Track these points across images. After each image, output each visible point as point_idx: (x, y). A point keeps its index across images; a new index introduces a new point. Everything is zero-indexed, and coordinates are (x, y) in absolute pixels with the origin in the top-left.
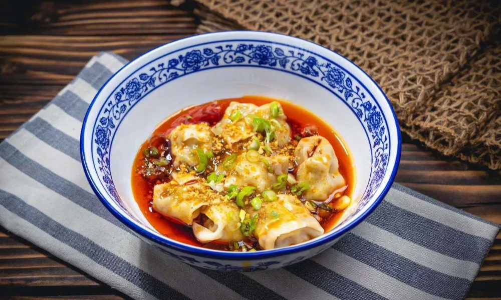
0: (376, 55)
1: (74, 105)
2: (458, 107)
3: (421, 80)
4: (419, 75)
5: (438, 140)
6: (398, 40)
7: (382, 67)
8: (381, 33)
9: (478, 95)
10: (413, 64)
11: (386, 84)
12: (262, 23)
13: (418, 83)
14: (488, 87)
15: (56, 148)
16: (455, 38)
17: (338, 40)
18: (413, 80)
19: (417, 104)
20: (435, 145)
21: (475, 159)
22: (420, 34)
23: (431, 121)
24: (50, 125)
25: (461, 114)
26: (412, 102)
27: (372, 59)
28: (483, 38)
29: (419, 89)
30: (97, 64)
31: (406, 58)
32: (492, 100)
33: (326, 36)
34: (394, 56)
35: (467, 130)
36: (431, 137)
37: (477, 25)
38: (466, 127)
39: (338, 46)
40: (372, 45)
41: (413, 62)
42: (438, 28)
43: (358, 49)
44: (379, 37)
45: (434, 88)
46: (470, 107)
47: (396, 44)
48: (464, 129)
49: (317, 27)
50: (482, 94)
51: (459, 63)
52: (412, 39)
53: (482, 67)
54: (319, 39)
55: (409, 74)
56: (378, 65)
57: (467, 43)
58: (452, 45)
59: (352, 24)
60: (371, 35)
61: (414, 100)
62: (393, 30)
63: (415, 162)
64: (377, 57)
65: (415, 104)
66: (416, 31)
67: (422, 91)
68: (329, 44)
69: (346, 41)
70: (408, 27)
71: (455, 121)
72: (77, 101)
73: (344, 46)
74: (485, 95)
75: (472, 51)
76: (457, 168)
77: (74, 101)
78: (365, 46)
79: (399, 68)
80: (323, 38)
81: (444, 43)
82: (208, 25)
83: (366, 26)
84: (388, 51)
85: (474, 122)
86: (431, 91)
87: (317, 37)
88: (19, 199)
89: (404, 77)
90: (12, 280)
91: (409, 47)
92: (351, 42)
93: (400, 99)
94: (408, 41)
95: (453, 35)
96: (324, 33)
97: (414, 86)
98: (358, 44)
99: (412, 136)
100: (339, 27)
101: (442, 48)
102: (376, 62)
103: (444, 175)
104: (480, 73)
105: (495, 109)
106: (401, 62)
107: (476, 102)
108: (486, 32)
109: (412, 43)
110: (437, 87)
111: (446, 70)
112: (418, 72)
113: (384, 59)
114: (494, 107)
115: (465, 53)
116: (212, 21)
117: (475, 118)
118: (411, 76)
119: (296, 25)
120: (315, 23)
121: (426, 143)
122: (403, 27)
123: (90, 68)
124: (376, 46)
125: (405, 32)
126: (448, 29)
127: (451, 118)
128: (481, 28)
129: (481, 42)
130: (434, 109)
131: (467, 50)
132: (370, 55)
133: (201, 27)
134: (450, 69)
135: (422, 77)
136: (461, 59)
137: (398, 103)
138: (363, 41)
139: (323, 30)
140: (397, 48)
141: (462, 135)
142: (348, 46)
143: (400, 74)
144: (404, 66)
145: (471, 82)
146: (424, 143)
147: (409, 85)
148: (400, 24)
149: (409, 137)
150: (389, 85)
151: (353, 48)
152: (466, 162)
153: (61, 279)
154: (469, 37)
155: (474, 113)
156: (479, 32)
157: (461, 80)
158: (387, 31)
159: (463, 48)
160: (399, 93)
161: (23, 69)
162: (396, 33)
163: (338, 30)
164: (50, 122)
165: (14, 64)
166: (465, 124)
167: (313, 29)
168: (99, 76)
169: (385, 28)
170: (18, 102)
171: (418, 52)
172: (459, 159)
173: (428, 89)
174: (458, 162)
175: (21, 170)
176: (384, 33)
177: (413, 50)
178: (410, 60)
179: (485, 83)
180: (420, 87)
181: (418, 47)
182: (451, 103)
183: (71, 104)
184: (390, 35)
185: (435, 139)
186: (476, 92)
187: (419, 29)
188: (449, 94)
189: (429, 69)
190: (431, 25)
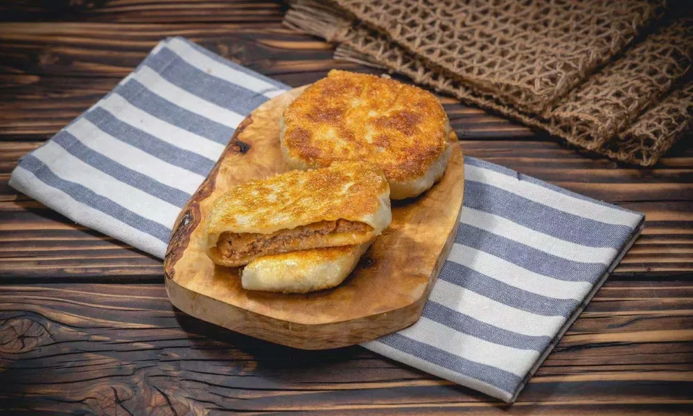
0: (511, 41)
1: (140, 95)
2: (606, 95)
3: (562, 65)
4: (559, 60)
5: (582, 135)
6: (538, 26)
7: (517, 54)
8: (519, 18)
9: (630, 83)
10: (554, 50)
11: (520, 71)
12: (369, 5)
13: (558, 69)
14: (642, 75)
15: (123, 140)
16: (606, 23)
17: (463, 25)
18: (552, 66)
19: (555, 92)
20: (578, 141)
21: (625, 156)
22: (567, 19)
23: (573, 110)
24: (113, 117)
25: (607, 102)
26: (550, 89)
27: (505, 47)
28: (641, 22)
29: (559, 75)
30: (165, 50)
31: (547, 44)
32: (645, 88)
33: (450, 20)
34: (532, 42)
35: (614, 118)
36: (574, 132)
37: (634, 7)
38: (613, 115)
39: (464, 32)
40: (506, 31)
41: (555, 48)
42: (589, 12)
43: (489, 36)
44: (516, 22)
45: (577, 75)
46: (618, 95)
47: (536, 30)
48: (609, 117)
49: (438, 11)
50: (635, 82)
51: (609, 49)
52: (556, 24)
53: (639, 56)
54: (441, 23)
55: (547, 60)
56: (512, 53)
57: (622, 27)
58: (603, 29)
59: (481, 8)
60: (505, 21)
61: (553, 86)
62: (532, 14)
63: (554, 160)
64: (511, 44)
65: (553, 92)
66: (562, 16)
67: (563, 77)
68: (451, 30)
69: (474, 27)
70: (553, 11)
71: (599, 109)
72: (143, 91)
73: (472, 32)
74: (637, 83)
75: (627, 36)
76: (605, 166)
77: (139, 91)
78: (497, 32)
79: (537, 55)
80: (444, 23)
81: (594, 27)
82: (300, 10)
83: (498, 11)
84: (525, 37)
85: (623, 111)
86: (575, 79)
87: (438, 22)
88: (86, 189)
89: (542, 63)
90: (86, 269)
91: (551, 33)
92: (480, 28)
93: (536, 86)
94: (551, 27)
95: (606, 18)
96: (447, 18)
97: (553, 72)
98: (488, 30)
99: (551, 131)
100: (466, 11)
101: (591, 32)
102: (511, 50)
103: (587, 173)
104: (636, 61)
105: (648, 99)
106: (541, 47)
107: (626, 89)
108: (646, 15)
109: (557, 28)
110: (582, 75)
111: (593, 56)
112: (559, 57)
113: (521, 45)
114: (648, 96)
115: (618, 38)
116: (305, 5)
117: (624, 106)
118: (550, 62)
119: (411, 8)
120: (436, 6)
121: (567, 139)
122: (546, 11)
123: (156, 55)
124: (511, 32)
125: (548, 17)
126: (599, 12)
127: (597, 107)
128: (641, 11)
129: (638, 27)
130: (577, 99)
131: (621, 35)
132: (502, 42)
133: (291, 12)
134: (597, 55)
135: (563, 63)
136: (613, 44)
137: (532, 90)
138: (495, 26)
139: (445, 14)
140: (537, 35)
141: (607, 124)
142: (477, 33)
143: (538, 61)
144: (543, 52)
145: (624, 71)
146: (565, 140)
147: (547, 70)
148: (542, 9)
149: (547, 132)
150: (523, 71)
151: (482, 35)
152: (615, 160)
153: (142, 268)
154: (624, 20)
155: (623, 102)
156: (637, 15)
157: (613, 69)
158: (526, 15)
159: (616, 32)
160: (534, 80)
161: (68, 60)
162: (536, 18)
163: (464, 15)
164: (113, 112)
165: (55, 55)
166: (611, 112)
167: (432, 13)
168: (169, 63)
169: (524, 12)
170: (66, 96)
171: (562, 38)
172: (607, 157)
173: (570, 77)
174: (605, 160)
175: (85, 162)
176: (522, 18)
177: (556, 36)
178: (551, 46)
179: (640, 71)
180: (560, 73)
181: (562, 32)
182: (598, 91)
183: (136, 95)
184: (529, 21)
185: (578, 134)
186: (627, 80)
187: (565, 13)
188: (597, 83)
189: (572, 54)
190: (582, 8)
